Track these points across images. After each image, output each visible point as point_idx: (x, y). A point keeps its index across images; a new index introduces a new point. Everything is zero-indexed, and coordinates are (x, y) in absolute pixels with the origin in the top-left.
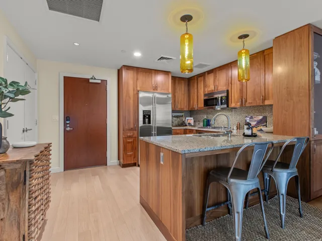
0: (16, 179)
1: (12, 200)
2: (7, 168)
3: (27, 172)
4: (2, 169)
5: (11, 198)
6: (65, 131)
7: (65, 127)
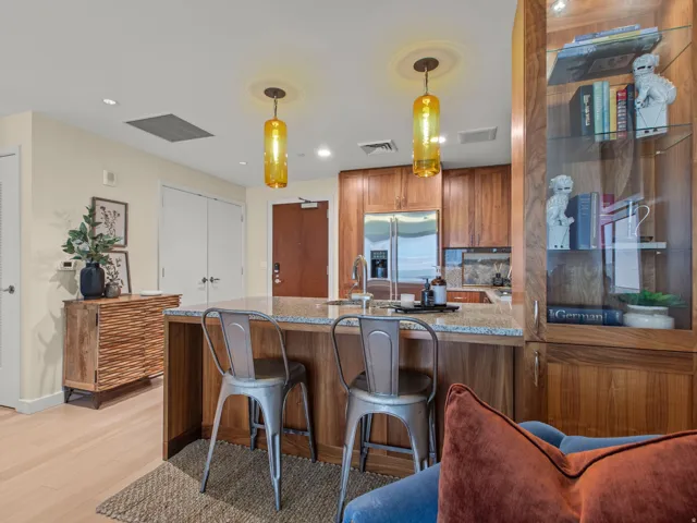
6: (274, 284)
7: (274, 278)
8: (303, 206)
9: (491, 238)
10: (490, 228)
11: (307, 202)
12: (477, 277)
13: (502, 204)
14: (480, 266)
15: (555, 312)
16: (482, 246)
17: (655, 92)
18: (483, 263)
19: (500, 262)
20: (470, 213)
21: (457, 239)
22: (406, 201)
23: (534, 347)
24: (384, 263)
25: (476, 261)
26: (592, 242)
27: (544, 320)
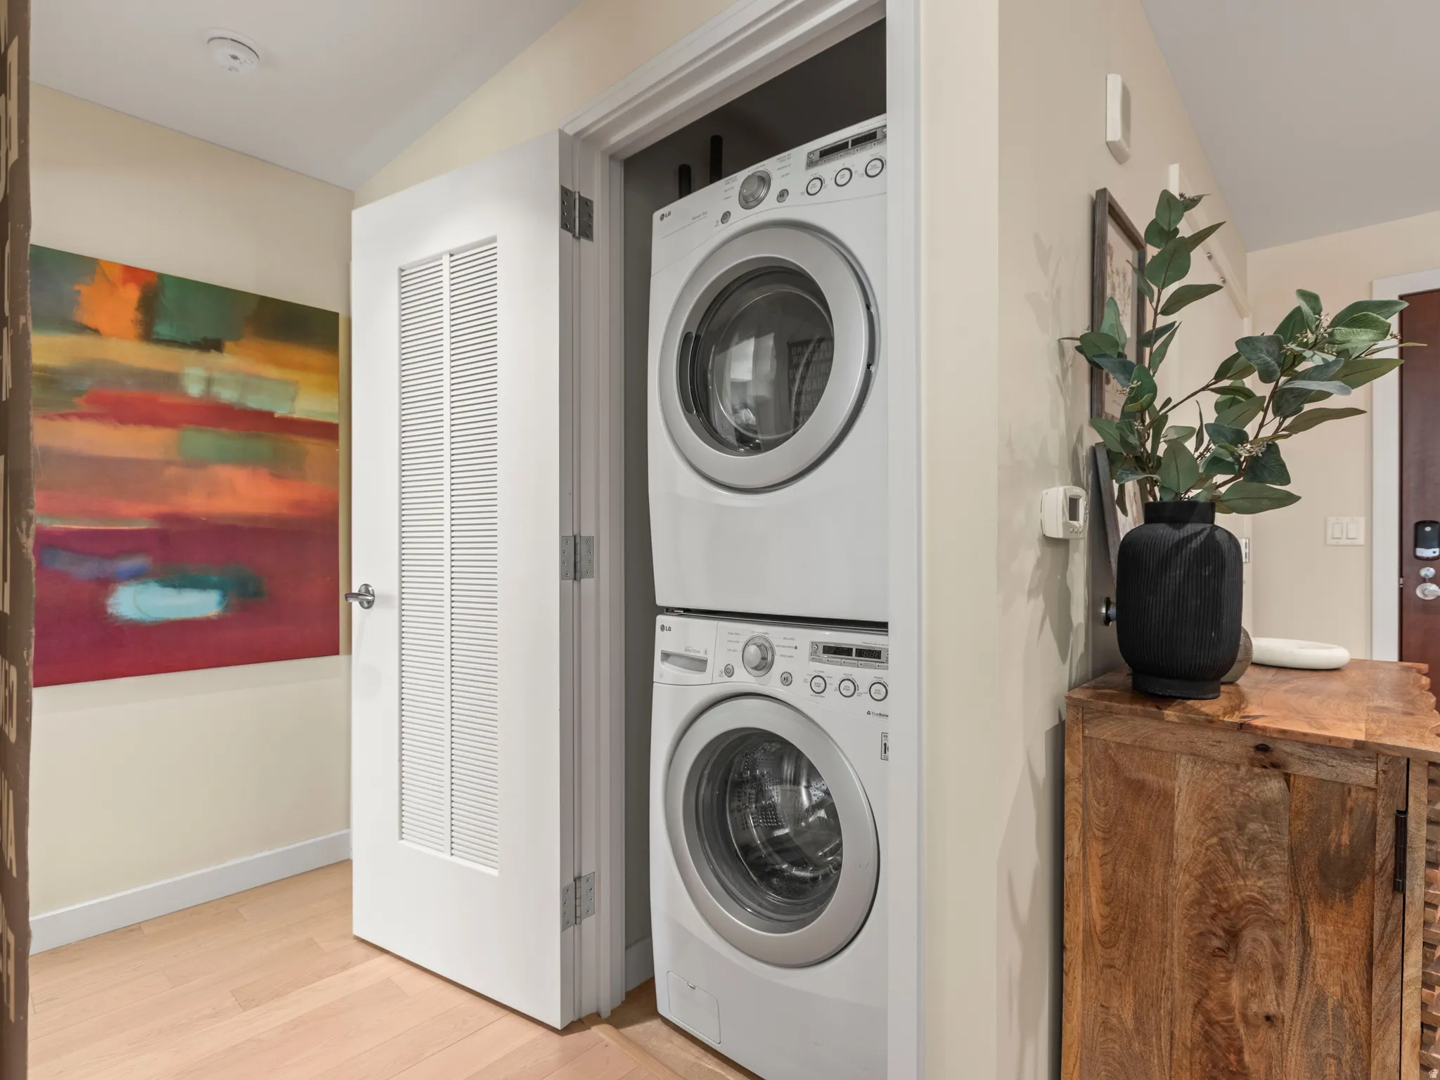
0: (1345, 839)
1: (1321, 947)
2: (1296, 768)
3: (1411, 825)
4: (1275, 766)
5: (1316, 930)
6: (1411, 605)
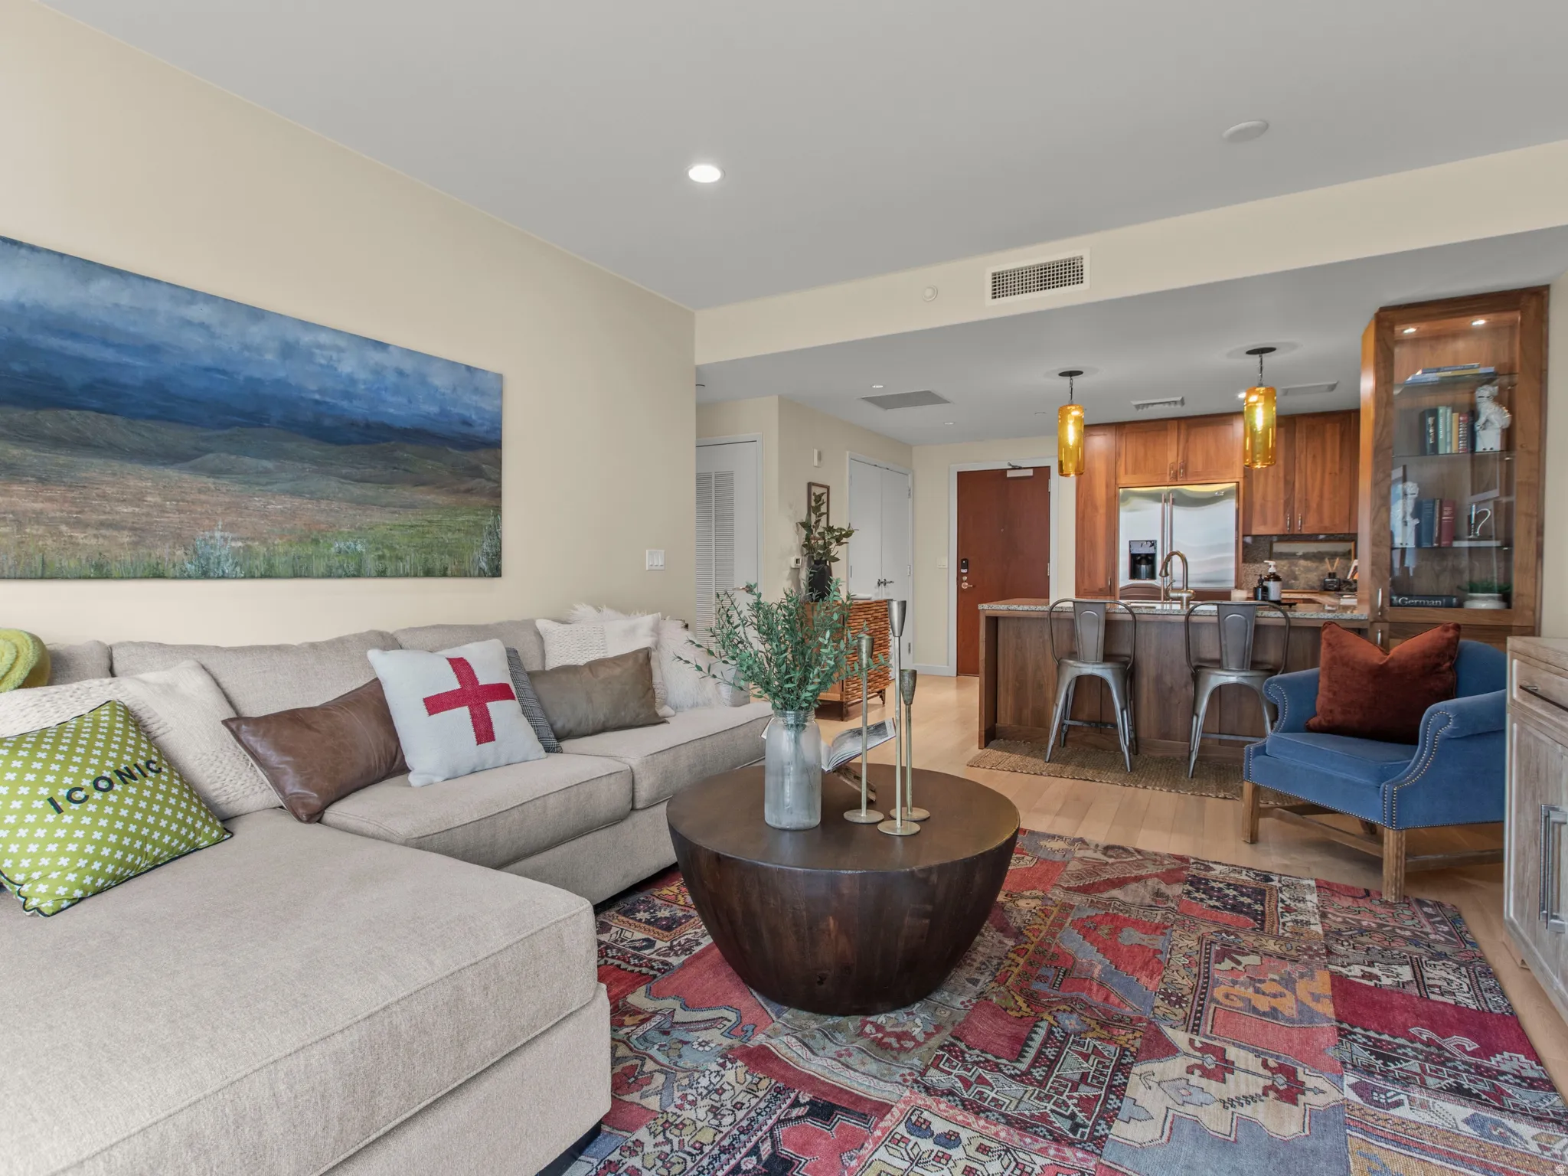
6: (960, 590)
7: (959, 581)
8: (1010, 474)
9: (1321, 520)
10: (1320, 505)
11: (1014, 468)
12: (1296, 578)
13: (1341, 470)
14: (1302, 562)
15: (1398, 599)
16: (1304, 532)
17: (1493, 418)
18: (1305, 557)
19: (1333, 556)
20: (1286, 482)
21: (1265, 523)
22: (1185, 467)
23: (1378, 626)
24: (1150, 559)
25: (1293, 555)
26: (1434, 540)
27: (1387, 604)
